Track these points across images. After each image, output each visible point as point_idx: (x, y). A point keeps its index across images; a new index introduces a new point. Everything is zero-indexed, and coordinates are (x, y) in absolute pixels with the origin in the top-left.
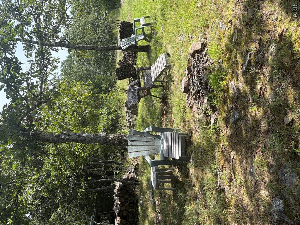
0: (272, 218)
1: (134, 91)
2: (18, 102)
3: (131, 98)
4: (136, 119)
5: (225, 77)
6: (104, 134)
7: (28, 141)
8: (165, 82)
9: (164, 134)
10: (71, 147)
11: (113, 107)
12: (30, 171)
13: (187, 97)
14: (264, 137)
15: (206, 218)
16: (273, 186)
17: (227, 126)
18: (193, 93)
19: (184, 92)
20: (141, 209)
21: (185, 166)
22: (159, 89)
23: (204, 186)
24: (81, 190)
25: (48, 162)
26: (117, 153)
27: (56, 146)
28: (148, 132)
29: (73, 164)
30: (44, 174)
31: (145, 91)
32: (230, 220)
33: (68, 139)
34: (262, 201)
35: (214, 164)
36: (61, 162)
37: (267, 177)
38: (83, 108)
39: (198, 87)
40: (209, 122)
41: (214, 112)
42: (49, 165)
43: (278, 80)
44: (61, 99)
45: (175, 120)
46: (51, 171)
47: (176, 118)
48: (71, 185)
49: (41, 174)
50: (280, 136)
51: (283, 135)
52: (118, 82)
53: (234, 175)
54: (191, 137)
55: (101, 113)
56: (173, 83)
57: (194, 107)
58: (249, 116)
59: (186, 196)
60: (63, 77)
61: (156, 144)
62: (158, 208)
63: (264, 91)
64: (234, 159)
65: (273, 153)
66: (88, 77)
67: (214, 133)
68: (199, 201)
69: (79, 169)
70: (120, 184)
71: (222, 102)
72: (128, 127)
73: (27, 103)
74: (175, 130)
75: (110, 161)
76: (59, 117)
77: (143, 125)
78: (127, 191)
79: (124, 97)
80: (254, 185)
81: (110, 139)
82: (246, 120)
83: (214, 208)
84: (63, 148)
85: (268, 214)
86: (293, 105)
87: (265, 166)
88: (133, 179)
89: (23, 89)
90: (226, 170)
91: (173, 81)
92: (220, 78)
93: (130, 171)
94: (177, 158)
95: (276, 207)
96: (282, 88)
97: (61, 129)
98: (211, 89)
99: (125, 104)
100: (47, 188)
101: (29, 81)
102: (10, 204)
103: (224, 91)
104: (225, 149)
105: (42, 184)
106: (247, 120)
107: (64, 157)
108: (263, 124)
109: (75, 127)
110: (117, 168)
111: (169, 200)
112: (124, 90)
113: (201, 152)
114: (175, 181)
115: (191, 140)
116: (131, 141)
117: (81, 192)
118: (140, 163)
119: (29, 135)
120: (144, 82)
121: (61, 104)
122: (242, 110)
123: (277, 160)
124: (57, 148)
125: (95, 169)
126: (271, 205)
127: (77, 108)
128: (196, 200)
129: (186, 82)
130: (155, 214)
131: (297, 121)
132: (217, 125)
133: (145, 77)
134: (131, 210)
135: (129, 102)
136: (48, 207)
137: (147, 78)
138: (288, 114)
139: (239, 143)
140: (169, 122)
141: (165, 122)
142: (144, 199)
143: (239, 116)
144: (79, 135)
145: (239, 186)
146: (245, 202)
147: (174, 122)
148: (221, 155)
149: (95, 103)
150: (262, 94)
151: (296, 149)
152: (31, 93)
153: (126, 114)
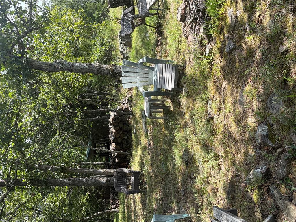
0: (255, 142)
1: (128, 19)
2: (8, 28)
3: (125, 27)
4: (129, 51)
5: (224, 3)
6: (97, 64)
7: (22, 69)
8: (160, 10)
9: (158, 65)
10: (65, 77)
11: (106, 38)
12: (27, 100)
13: (183, 26)
14: (257, 67)
15: (194, 143)
16: (260, 114)
17: (221, 56)
18: (189, 22)
19: (180, 21)
20: (135, 137)
21: (177, 97)
22: (154, 18)
23: (194, 115)
24: (77, 118)
25: (43, 92)
26: (111, 85)
27: (50, 76)
28: (142, 63)
29: (68, 93)
30: (40, 103)
31: (139, 19)
32: (216, 145)
33: (62, 68)
34: (248, 127)
35: (205, 94)
36: (56, 91)
37: (255, 105)
38: (76, 38)
39: (195, 15)
40: (203, 52)
41: (209, 42)
42: (45, 94)
43: (278, 6)
44: (53, 27)
45: (170, 51)
46: (47, 100)
47: (171, 49)
48: (67, 113)
49: (37, 103)
50: (272, 66)
51: (276, 64)
52: (112, 10)
53: (224, 104)
54: (184, 68)
55: (94, 43)
56: (169, 11)
57: (190, 37)
58: (244, 45)
59: (177, 124)
60: (53, 4)
61: (149, 76)
62: (150, 136)
63: (262, 19)
64: (225, 89)
65: (264, 82)
66: (80, 5)
67: (208, 63)
68: (188, 128)
69: (74, 98)
70: (115, 114)
71: (218, 32)
72: (122, 59)
73: (17, 30)
74: (169, 61)
75: (105, 92)
76: (51, 47)
77: (137, 57)
78: (121, 121)
79: (118, 27)
80: (242, 113)
81: (104, 69)
82: (240, 49)
83: (202, 134)
84: (57, 77)
85: (252, 139)
86: (290, 33)
87: (254, 95)
88: (126, 110)
89: (11, 13)
90: (216, 99)
91: (169, 9)
92: (218, 5)
93: (124, 103)
94: (170, 89)
95: (261, 132)
96: (282, 15)
97: (54, 58)
98: (208, 18)
99: (118, 35)
100: (44, 116)
101: (17, 5)
102: (11, 129)
103: (221, 19)
104: (217, 79)
105: (40, 112)
106: (242, 50)
107: (59, 87)
108: (257, 53)
109: (68, 57)
110: (111, 99)
111: (160, 128)
112: (118, 19)
113: (194, 83)
114: (167, 111)
115: (184, 72)
116: (125, 72)
117: (78, 121)
118: (134, 95)
119: (22, 62)
120: (139, 10)
121: (53, 32)
122: (238, 39)
123: (266, 89)
124: (51, 77)
125: (90, 100)
126: (256, 131)
127: (70, 37)
128: (186, 128)
129: (183, 9)
130: (147, 140)
131: (292, 50)
132: (211, 55)
133: (139, 3)
134: (125, 138)
135: (123, 31)
136: (47, 133)
137: (142, 4)
138: (284, 43)
139: (232, 73)
140: (163, 53)
141: (160, 54)
142: (137, 127)
143: (234, 46)
144: (72, 64)
145: (228, 114)
146: (232, 129)
147: (168, 53)
148: (213, 85)
149: (87, 33)
150: (260, 22)
151: (287, 78)
152: (20, 18)
153: (120, 45)
